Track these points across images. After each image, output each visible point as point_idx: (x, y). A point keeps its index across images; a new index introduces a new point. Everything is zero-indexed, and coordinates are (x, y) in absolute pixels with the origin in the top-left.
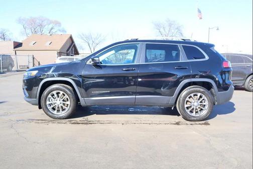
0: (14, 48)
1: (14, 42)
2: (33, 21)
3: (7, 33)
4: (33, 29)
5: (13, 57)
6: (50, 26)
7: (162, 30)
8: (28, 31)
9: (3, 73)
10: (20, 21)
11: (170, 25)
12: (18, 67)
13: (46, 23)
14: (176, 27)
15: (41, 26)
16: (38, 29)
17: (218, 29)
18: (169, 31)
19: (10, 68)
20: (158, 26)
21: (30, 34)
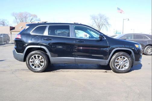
0: (10, 30)
1: (10, 27)
2: (21, 14)
3: (6, 22)
4: (21, 19)
5: (10, 35)
6: (31, 18)
7: (96, 20)
8: (18, 21)
9: (4, 45)
10: (13, 14)
11: (101, 18)
12: (13, 41)
13: (28, 16)
14: (104, 18)
15: (26, 17)
16: (24, 19)
17: (128, 20)
18: (100, 21)
19: (8, 42)
20: (94, 18)
21: (19, 22)
